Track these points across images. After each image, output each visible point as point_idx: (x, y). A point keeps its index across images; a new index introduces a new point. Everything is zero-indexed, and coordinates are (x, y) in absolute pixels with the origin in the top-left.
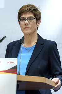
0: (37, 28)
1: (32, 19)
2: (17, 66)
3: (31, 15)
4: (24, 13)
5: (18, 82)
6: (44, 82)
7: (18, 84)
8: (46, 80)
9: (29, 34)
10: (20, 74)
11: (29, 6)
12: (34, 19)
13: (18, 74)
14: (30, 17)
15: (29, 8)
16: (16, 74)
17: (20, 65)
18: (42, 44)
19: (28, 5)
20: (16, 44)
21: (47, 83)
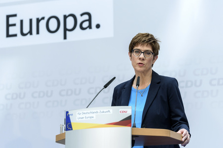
0: (153, 65)
1: (150, 54)
2: (131, 116)
3: (149, 49)
4: (140, 44)
5: (133, 136)
6: (168, 136)
7: (134, 139)
8: (170, 134)
9: (143, 72)
10: (135, 127)
11: (148, 35)
12: (153, 53)
13: (133, 127)
14: (148, 51)
15: (148, 38)
16: (131, 126)
17: (135, 115)
18: (158, 83)
19: (146, 34)
20: (126, 87)
21: (172, 136)
